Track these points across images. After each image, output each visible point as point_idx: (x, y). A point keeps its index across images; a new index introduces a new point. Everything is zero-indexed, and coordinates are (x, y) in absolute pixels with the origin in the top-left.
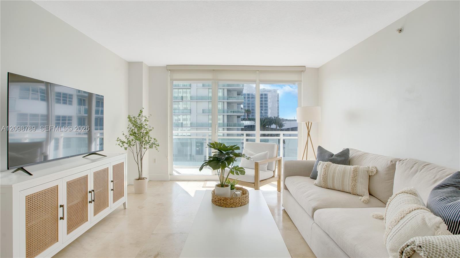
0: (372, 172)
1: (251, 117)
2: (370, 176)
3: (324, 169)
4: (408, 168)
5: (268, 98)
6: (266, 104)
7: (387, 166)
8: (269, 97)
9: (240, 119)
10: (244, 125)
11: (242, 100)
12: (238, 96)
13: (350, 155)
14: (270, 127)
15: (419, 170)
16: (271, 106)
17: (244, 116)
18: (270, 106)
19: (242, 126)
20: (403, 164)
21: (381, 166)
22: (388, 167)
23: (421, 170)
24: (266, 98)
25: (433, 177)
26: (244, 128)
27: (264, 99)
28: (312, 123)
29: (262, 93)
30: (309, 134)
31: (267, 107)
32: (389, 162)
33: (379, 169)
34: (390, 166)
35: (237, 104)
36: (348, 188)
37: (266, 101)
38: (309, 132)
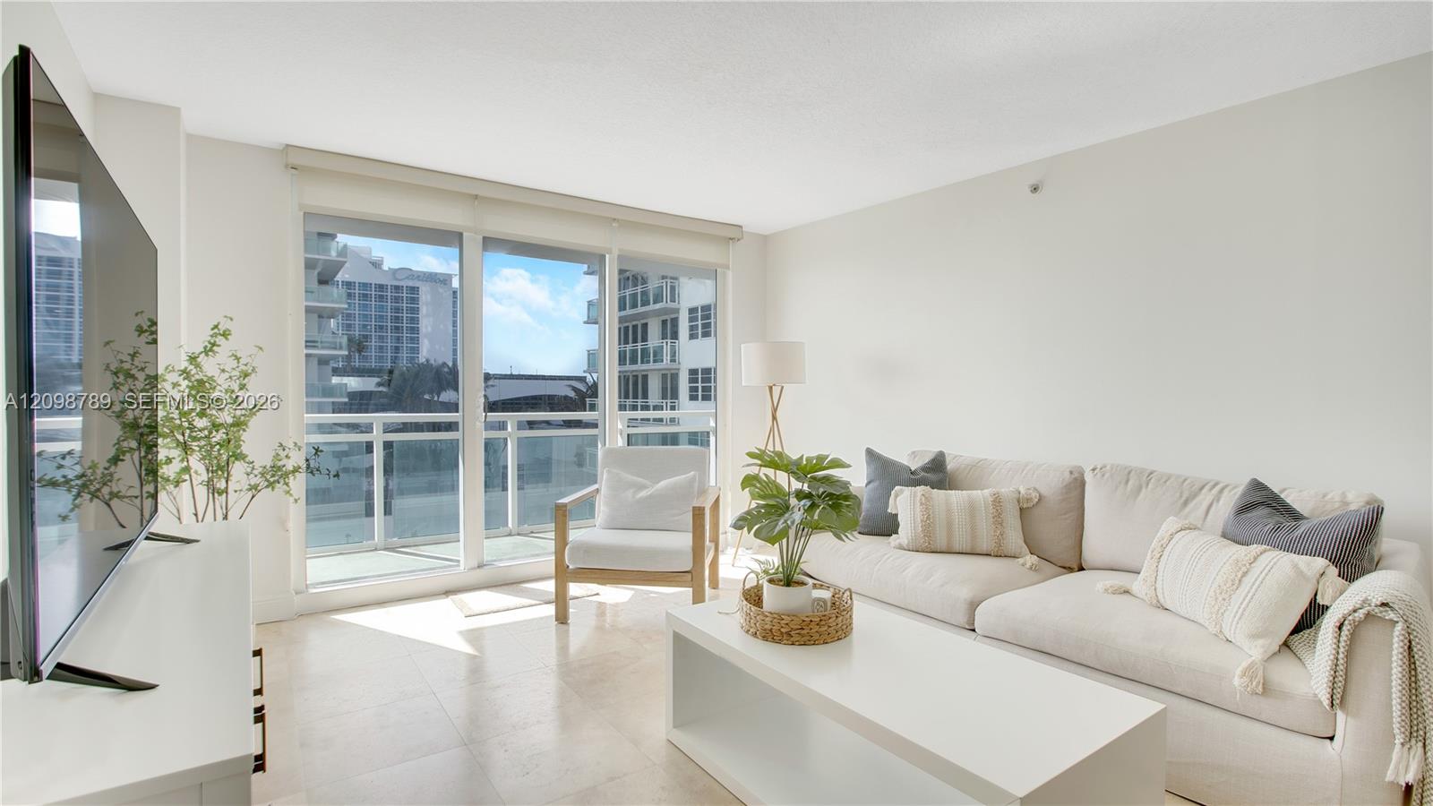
0: (1028, 500)
1: (373, 365)
2: (1021, 509)
3: (921, 504)
4: (1120, 483)
5: (420, 303)
6: (415, 320)
7: (1065, 484)
8: (424, 297)
9: (328, 369)
10: (349, 390)
11: (341, 303)
12: (324, 287)
13: (949, 467)
14: (436, 398)
15: (1144, 485)
16: (430, 329)
17: (348, 358)
18: (426, 327)
19: (341, 396)
20: (1103, 475)
21: (1049, 483)
22: (1066, 486)
23: (1148, 484)
24: (414, 300)
25: (1178, 494)
26: (346, 400)
27: (405, 305)
28: (782, 387)
29: (401, 284)
30: (774, 418)
31: (415, 330)
32: (1067, 474)
33: (1044, 491)
34: (1070, 483)
35: (316, 315)
36: (985, 544)
37: (415, 311)
38: (775, 410)
